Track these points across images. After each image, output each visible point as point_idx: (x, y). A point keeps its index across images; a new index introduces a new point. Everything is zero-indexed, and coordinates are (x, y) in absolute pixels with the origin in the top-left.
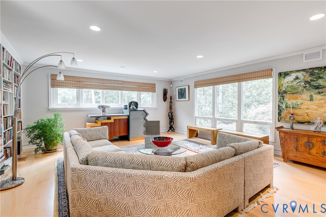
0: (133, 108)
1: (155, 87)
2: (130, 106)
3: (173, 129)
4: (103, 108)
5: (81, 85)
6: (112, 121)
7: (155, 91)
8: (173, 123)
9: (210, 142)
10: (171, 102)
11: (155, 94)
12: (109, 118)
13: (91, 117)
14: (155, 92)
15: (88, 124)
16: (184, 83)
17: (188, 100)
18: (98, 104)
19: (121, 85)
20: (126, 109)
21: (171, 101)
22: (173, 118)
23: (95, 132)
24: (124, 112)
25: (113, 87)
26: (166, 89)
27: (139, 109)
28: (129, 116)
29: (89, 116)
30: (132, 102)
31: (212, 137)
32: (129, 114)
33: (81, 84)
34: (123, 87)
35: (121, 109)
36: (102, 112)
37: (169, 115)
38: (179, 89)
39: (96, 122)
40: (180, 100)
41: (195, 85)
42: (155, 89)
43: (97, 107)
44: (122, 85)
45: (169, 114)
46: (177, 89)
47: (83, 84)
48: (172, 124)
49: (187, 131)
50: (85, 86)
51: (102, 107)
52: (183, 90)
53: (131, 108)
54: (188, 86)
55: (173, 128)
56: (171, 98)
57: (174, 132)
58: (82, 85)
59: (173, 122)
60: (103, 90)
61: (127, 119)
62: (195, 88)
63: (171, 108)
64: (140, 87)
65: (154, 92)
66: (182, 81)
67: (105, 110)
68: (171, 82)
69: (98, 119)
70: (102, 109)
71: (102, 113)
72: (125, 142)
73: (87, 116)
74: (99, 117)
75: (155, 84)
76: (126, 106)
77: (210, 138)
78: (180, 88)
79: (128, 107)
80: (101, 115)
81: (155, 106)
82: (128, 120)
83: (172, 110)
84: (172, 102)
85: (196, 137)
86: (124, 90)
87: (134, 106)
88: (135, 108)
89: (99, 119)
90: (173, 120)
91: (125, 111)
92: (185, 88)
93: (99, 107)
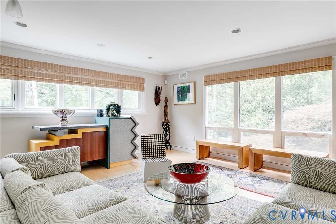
0: (113, 114)
1: (144, 83)
2: (108, 112)
3: (170, 145)
4: (63, 113)
5: (22, 74)
6: (79, 135)
7: (144, 89)
8: (170, 137)
9: (237, 165)
10: (166, 106)
11: (143, 94)
12: (73, 131)
13: (41, 129)
14: (144, 91)
15: (34, 142)
16: (186, 78)
17: (193, 102)
18: (54, 108)
19: (91, 78)
20: (102, 115)
21: (166, 104)
22: (169, 129)
23: (55, 159)
24: (97, 121)
25: (79, 80)
26: (159, 87)
27: (122, 116)
28: (107, 128)
29: (36, 129)
30: (112, 105)
31: (240, 158)
32: (108, 124)
33: (21, 71)
34: (96, 81)
35: (92, 116)
36: (62, 121)
37: (163, 125)
38: (178, 87)
39: (48, 139)
40: (180, 103)
41: (205, 82)
42: (144, 86)
43: (51, 113)
44: (94, 78)
45: (163, 123)
46: (176, 87)
47: (25, 71)
48: (168, 138)
49: (196, 149)
50: (28, 75)
51: (61, 112)
52: (186, 89)
53: (110, 114)
54: (193, 83)
55: (169, 143)
56: (166, 100)
57: (171, 150)
58: (23, 72)
59: (169, 135)
60: (61, 84)
61: (105, 132)
62: (205, 85)
63: (166, 114)
64: (121, 82)
65: (142, 91)
66: (183, 75)
67: (66, 117)
68: (165, 77)
69: (53, 133)
70: (61, 116)
71: (61, 123)
72: (101, 171)
73: (33, 127)
74: (56, 130)
75: (144, 79)
76: (102, 111)
77: (237, 159)
78: (180, 85)
79: (105, 112)
80: (60, 126)
81: (143, 111)
82: (106, 134)
83: (167, 118)
84: (168, 106)
85: (208, 157)
86: (97, 86)
87: (115, 112)
88: (116, 114)
89: (56, 133)
90: (169, 132)
91: (99, 119)
92: (189, 87)
93: (56, 112)
